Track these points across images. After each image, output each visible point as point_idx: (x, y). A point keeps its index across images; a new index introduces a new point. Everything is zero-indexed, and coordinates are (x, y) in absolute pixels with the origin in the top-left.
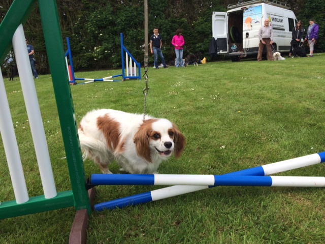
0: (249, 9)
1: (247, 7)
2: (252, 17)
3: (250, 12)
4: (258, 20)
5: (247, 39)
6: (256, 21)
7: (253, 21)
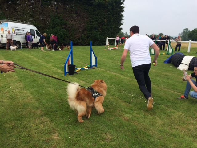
0: (2, 24)
1: (2, 22)
2: (4, 28)
3: (3, 25)
4: (6, 29)
5: (2, 39)
6: (5, 30)
7: (4, 30)
